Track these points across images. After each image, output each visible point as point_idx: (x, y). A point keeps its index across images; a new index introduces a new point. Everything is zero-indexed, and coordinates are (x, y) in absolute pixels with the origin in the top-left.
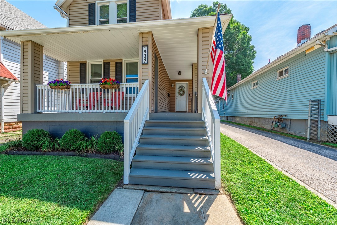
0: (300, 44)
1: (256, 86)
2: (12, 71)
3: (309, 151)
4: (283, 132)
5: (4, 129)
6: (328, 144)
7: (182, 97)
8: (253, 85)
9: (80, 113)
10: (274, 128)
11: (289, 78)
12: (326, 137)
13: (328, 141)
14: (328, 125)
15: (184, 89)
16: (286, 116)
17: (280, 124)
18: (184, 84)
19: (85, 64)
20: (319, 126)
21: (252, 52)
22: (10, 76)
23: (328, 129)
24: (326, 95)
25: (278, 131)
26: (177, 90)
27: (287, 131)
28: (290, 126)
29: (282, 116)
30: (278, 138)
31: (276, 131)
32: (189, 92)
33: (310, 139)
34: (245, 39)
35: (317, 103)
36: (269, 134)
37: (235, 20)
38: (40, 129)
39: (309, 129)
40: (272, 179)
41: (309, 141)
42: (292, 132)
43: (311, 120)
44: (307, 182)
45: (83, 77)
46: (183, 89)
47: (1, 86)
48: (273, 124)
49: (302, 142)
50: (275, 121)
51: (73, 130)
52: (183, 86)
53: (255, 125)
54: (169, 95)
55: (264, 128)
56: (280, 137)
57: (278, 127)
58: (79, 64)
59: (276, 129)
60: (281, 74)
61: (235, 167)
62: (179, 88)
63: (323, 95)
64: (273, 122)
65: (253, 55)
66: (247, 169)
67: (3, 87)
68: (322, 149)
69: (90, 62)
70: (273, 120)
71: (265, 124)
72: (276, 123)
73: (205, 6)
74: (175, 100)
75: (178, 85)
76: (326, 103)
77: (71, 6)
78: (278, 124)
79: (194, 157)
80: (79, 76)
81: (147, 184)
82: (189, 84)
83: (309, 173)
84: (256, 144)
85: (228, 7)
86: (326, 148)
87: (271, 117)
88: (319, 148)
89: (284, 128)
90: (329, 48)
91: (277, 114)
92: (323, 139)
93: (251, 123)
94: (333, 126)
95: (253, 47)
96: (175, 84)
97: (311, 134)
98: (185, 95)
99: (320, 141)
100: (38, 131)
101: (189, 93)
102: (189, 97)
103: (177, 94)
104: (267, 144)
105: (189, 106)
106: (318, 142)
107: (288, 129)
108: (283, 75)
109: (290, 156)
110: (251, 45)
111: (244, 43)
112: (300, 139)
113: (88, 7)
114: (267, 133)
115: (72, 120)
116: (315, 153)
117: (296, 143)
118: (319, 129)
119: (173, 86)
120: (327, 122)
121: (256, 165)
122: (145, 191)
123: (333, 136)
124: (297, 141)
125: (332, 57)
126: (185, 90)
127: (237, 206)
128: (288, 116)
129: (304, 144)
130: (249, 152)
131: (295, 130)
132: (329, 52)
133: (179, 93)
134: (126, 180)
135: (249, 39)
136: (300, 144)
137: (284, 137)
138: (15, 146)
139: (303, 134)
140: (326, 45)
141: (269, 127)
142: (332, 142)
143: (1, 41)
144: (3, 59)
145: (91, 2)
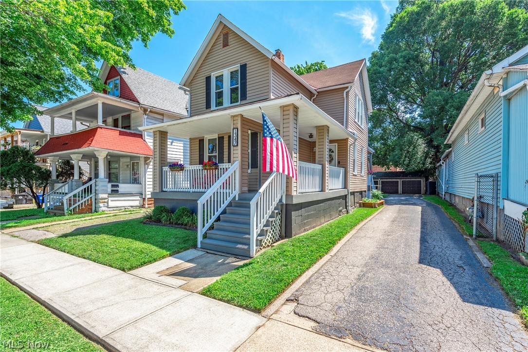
5: (148, 204)
9: (191, 192)
19: (203, 140)
38: (163, 205)
45: (201, 153)
47: (145, 163)
51: (183, 207)
58: (198, 140)
69: (207, 137)
77: (192, 82)
80: (198, 153)
100: (162, 207)
113: (205, 80)
115: (184, 198)
122: (208, 253)
134: (199, 246)
138: (148, 218)
143: (145, 120)
144: (146, 137)
145: (207, 74)
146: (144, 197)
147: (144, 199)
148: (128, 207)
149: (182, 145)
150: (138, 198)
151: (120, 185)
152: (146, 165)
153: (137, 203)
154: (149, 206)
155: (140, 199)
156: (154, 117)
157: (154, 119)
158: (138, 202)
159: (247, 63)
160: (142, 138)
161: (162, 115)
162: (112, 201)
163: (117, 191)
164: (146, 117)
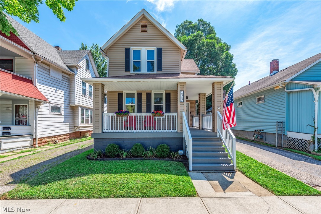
0: (272, 74)
1: (241, 106)
2: (43, 94)
3: (276, 153)
4: (261, 141)
6: (287, 149)
8: (238, 104)
9: (135, 132)
10: (255, 139)
11: (264, 104)
12: (287, 144)
13: (287, 147)
14: (287, 137)
16: (263, 130)
17: (259, 136)
19: (122, 93)
20: (283, 138)
21: (234, 69)
22: (44, 98)
23: (287, 140)
24: (286, 118)
25: (258, 141)
27: (264, 141)
28: (266, 137)
29: (260, 130)
30: (258, 146)
31: (256, 141)
33: (278, 146)
34: (228, 59)
35: (281, 123)
36: (252, 143)
37: (218, 37)
39: (276, 140)
40: (258, 165)
41: (277, 148)
42: (267, 142)
43: (278, 134)
44: (273, 166)
45: (120, 103)
47: (36, 106)
48: (254, 136)
49: (273, 148)
50: (255, 134)
53: (241, 137)
55: (247, 139)
56: (259, 145)
57: (258, 138)
58: (117, 93)
59: (256, 140)
60: (259, 100)
61: (240, 161)
63: (284, 118)
64: (254, 134)
65: (235, 72)
66: (246, 162)
68: (283, 152)
69: (126, 92)
70: (254, 133)
71: (248, 136)
72: (256, 136)
73: (191, 22)
76: (286, 123)
77: (110, 49)
78: (258, 136)
79: (220, 157)
80: (117, 103)
81: (201, 170)
82: (190, 104)
83: (274, 163)
84: (246, 150)
85: (211, 25)
86: (285, 152)
87: (252, 131)
88: (281, 152)
89: (261, 139)
90: (287, 90)
91: (257, 129)
92: (285, 146)
93: (237, 134)
94: (290, 138)
95: (234, 65)
97: (278, 143)
99: (283, 148)
101: (190, 111)
102: (190, 114)
104: (252, 150)
106: (282, 148)
107: (264, 139)
108: (260, 101)
109: (266, 156)
110: (233, 63)
111: (227, 62)
112: (272, 146)
113: (124, 50)
114: (250, 143)
116: (279, 154)
117: (269, 149)
118: (282, 140)
120: (287, 136)
121: (249, 161)
122: (202, 173)
123: (290, 144)
124: (270, 148)
125: (289, 95)
127: (245, 174)
128: (264, 130)
129: (274, 150)
130: (244, 155)
131: (269, 140)
132: (287, 92)
135: (232, 58)
136: (271, 150)
137: (262, 146)
139: (273, 143)
140: (286, 88)
141: (251, 138)
142: (289, 148)
143: (36, 68)
144: (37, 84)
145: (127, 47)
146: (34, 137)
147: (34, 140)
148: (20, 148)
149: (63, 93)
150: (28, 139)
151: (12, 127)
152: (37, 109)
153: (28, 144)
154: (39, 145)
155: (30, 139)
156: (43, 67)
157: (43, 68)
158: (29, 142)
159: (162, 48)
160: (33, 84)
161: (49, 66)
162: (4, 143)
163: (9, 133)
164: (37, 65)
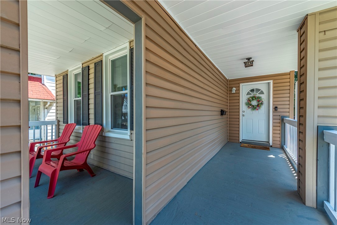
7: (255, 112)
15: (261, 95)
18: (261, 85)
19: (67, 75)
26: (243, 98)
32: (274, 101)
46: (258, 95)
52: (258, 90)
54: (222, 113)
58: (62, 77)
62: (248, 94)
67: (46, 109)
74: (239, 118)
75: (245, 88)
80: (63, 96)
82: (274, 83)
96: (239, 87)
98: (263, 108)
101: (273, 105)
102: (273, 112)
103: (243, 107)
105: (273, 133)
119: (234, 91)
126: (264, 97)
133: (249, 104)
160: (41, 82)
